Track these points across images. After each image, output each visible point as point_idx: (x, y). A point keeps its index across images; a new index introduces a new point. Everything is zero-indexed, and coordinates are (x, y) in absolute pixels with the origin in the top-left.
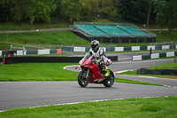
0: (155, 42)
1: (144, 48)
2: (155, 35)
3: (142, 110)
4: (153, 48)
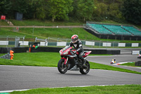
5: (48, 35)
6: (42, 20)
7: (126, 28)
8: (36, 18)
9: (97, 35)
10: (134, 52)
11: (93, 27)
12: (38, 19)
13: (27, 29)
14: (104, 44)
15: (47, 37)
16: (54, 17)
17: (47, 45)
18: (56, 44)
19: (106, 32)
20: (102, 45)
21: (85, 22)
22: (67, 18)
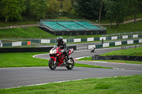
0: (105, 34)
1: (97, 39)
2: (105, 29)
3: (96, 88)
4: (105, 38)
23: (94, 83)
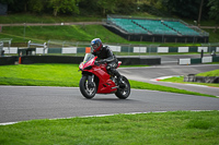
2: (207, 34)
3: (189, 127)
4: (205, 49)
5: (47, 38)
6: (38, 14)
7: (169, 24)
8: (28, 10)
9: (125, 36)
10: (182, 61)
11: (118, 23)
12: (31, 12)
13: (15, 27)
14: (136, 50)
15: (47, 39)
16: (57, 9)
17: (46, 52)
18: (61, 51)
19: (138, 31)
20: (132, 50)
21: (106, 16)
22: (77, 11)
23: (187, 118)
